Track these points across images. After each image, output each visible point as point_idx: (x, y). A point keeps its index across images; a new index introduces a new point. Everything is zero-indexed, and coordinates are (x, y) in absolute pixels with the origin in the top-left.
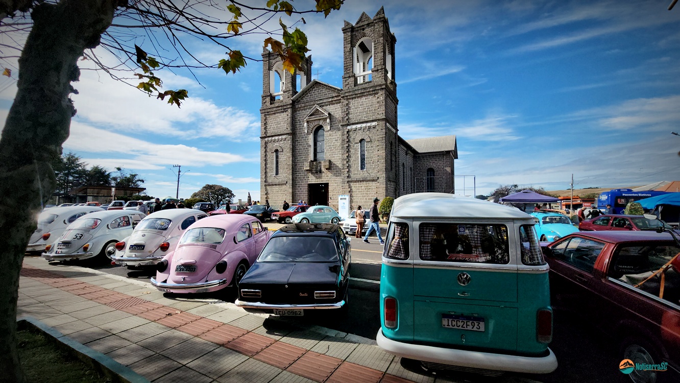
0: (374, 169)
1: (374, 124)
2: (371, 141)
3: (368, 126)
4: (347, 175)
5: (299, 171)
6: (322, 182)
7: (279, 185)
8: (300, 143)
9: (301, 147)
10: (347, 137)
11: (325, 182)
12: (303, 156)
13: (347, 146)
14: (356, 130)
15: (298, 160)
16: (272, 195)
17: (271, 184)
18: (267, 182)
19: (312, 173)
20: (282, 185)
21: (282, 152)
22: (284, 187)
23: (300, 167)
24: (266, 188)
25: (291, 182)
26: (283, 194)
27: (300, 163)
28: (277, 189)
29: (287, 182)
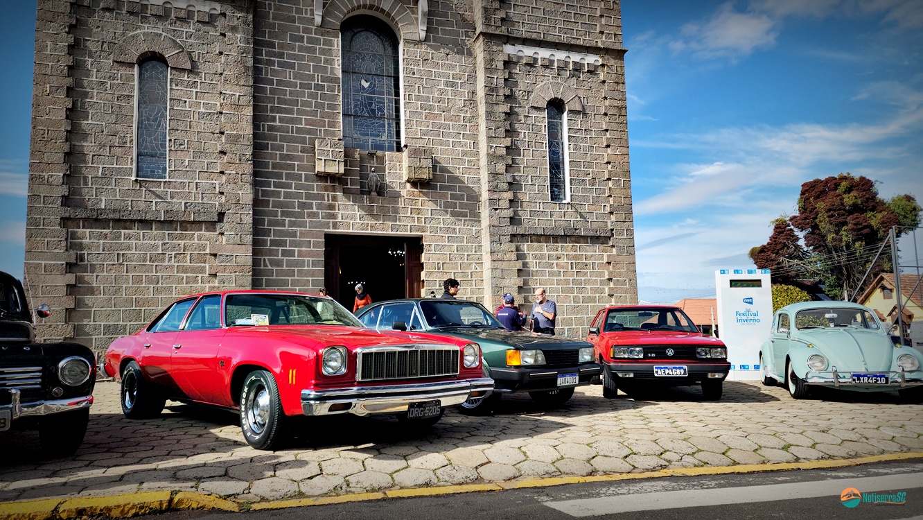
0: (595, 202)
1: (591, 59)
2: (583, 112)
3: (575, 63)
4: (509, 213)
5: (279, 176)
6: (394, 233)
7: (168, 223)
8: (281, 55)
9: (289, 76)
10: (506, 80)
11: (408, 233)
12: (299, 112)
13: (506, 113)
14: (532, 64)
15: (271, 128)
16: (113, 273)
17: (111, 216)
18: (81, 204)
19: (346, 192)
20: (185, 225)
21: (190, 71)
22: (201, 239)
23: (283, 157)
24: (73, 235)
25: (248, 219)
26: (193, 270)
27: (283, 139)
28: (155, 247)
29: (221, 216)
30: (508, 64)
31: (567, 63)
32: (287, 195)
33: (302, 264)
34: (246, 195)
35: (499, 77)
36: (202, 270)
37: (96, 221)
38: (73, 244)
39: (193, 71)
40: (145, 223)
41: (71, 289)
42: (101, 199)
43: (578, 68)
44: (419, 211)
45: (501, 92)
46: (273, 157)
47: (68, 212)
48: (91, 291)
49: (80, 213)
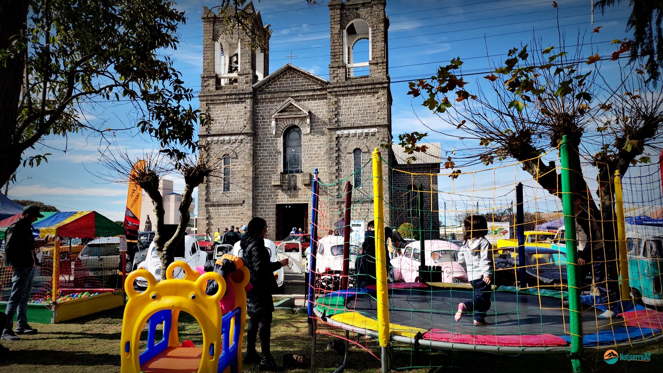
1: (373, 130)
2: (368, 152)
3: (366, 133)
4: (337, 194)
5: (262, 187)
6: (298, 203)
7: (230, 205)
8: (263, 147)
9: (266, 153)
10: (336, 144)
11: (303, 203)
12: (269, 165)
13: (336, 157)
14: (348, 136)
15: (260, 171)
16: (217, 220)
17: (217, 204)
18: (210, 201)
19: (283, 190)
20: (235, 205)
21: (236, 158)
22: (239, 208)
23: (263, 180)
24: (208, 210)
25: (251, 202)
26: (237, 218)
27: (264, 174)
28: (227, 212)
29: (244, 201)
30: (337, 138)
31: (362, 133)
32: (265, 193)
33: (268, 215)
34: (250, 194)
35: (334, 144)
36: (239, 218)
37: (213, 205)
38: (208, 212)
39: (237, 158)
40: (225, 205)
41: (208, 224)
42: (214, 198)
43: (367, 135)
44: (307, 195)
45: (335, 149)
46: (261, 180)
47: (206, 203)
48: (212, 225)
49: (209, 203)
